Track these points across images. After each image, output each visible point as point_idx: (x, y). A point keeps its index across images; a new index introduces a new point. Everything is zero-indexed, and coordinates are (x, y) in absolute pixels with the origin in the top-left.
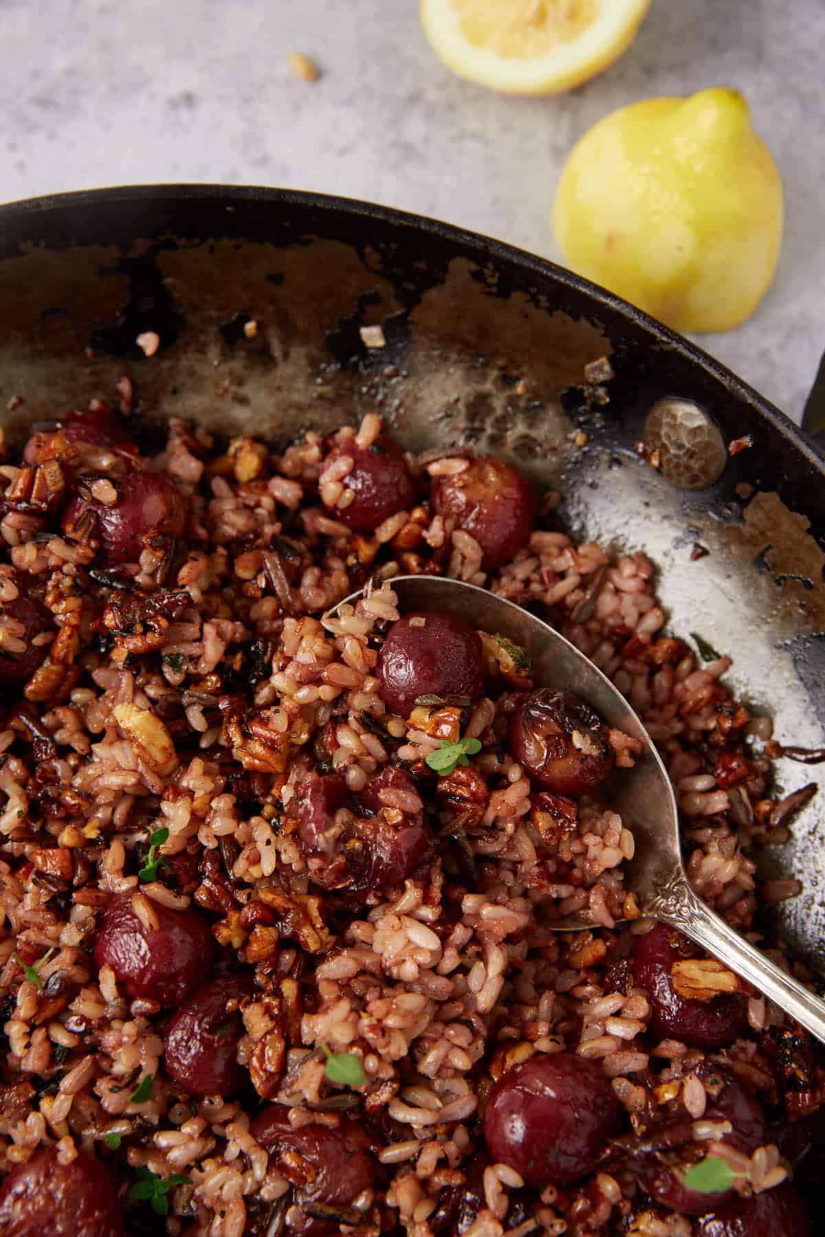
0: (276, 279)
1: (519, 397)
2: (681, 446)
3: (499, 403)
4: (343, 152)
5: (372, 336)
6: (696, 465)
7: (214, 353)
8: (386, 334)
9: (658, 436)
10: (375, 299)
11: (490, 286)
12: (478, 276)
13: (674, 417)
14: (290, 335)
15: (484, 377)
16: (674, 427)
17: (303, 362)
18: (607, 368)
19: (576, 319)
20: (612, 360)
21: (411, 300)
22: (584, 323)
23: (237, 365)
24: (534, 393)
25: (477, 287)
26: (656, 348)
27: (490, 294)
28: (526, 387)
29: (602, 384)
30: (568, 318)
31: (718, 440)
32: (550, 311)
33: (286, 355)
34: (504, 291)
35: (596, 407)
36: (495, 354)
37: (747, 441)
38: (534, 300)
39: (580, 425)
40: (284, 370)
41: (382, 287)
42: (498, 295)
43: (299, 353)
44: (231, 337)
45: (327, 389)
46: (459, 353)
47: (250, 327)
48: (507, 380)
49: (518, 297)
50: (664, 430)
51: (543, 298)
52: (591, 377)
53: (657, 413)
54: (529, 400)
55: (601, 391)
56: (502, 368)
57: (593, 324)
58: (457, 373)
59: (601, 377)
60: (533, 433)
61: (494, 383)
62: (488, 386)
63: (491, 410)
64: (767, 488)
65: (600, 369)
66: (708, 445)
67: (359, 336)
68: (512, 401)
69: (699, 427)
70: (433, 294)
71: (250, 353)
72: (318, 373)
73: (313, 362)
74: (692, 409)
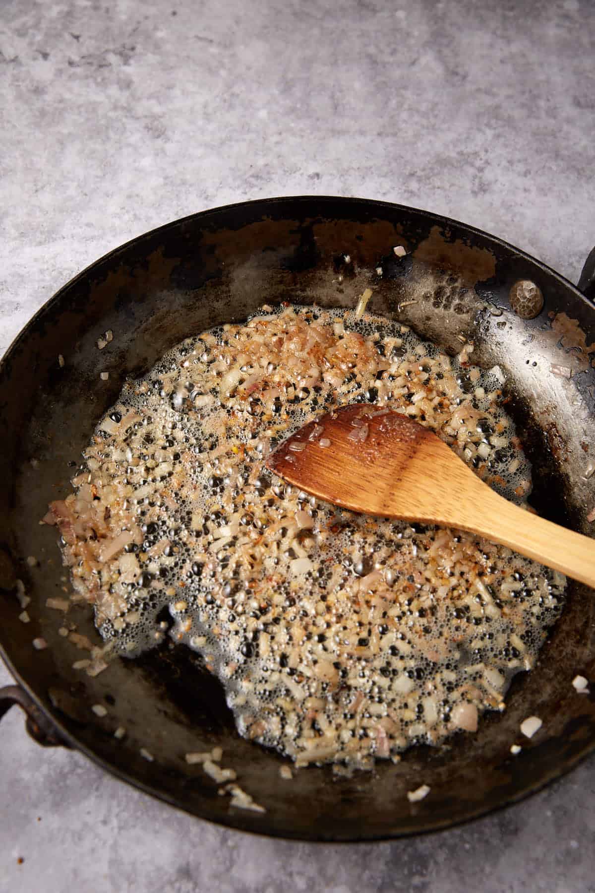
1: (457, 287)
2: (525, 298)
3: (448, 290)
6: (531, 305)
9: (516, 294)
11: (447, 238)
12: (442, 234)
13: (522, 287)
15: (442, 279)
16: (522, 291)
19: (482, 249)
21: (413, 247)
22: (485, 250)
24: (463, 285)
25: (443, 238)
26: (514, 257)
27: (447, 242)
28: (460, 283)
30: (479, 249)
32: (471, 247)
33: (360, 272)
34: (452, 240)
36: (447, 269)
38: (465, 243)
40: (359, 278)
42: (450, 242)
46: (433, 270)
47: (347, 258)
48: (452, 280)
49: (459, 242)
50: (518, 292)
51: (468, 241)
53: (515, 286)
54: (462, 288)
56: (450, 275)
57: (489, 251)
58: (431, 278)
60: (463, 303)
61: (447, 281)
63: (445, 293)
64: (560, 311)
68: (454, 289)
69: (533, 289)
70: (423, 244)
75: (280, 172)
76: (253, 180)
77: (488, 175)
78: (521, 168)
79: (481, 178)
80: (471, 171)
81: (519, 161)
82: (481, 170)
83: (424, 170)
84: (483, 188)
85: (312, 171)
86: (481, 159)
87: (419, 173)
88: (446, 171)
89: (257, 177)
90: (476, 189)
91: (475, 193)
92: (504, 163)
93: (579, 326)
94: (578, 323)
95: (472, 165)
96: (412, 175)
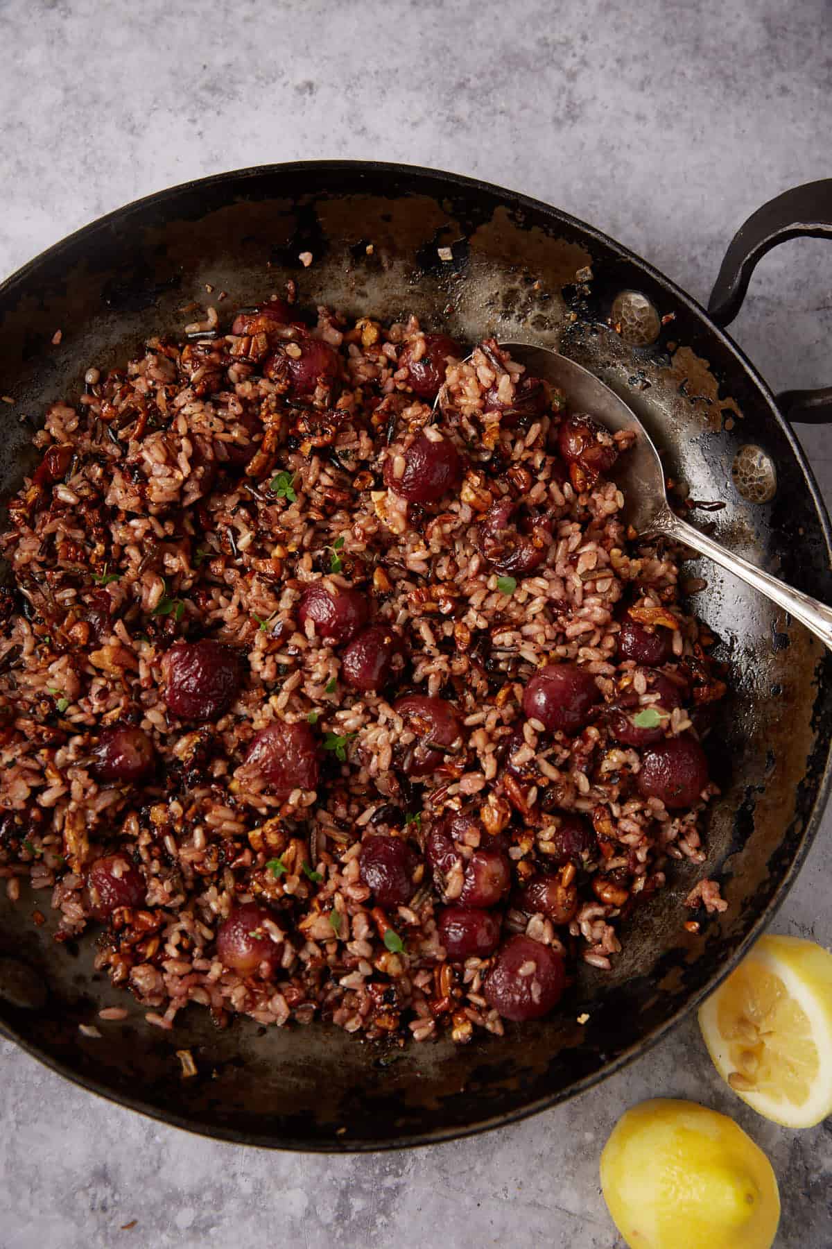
0: (387, 218)
1: (535, 291)
2: (633, 320)
3: (523, 296)
4: (415, 124)
5: (445, 254)
6: (642, 331)
7: (346, 264)
8: (453, 252)
9: (620, 313)
10: (447, 231)
11: (520, 223)
12: (512, 217)
13: (629, 302)
14: (394, 252)
15: (514, 279)
16: (629, 308)
17: (401, 270)
18: (589, 273)
19: (571, 243)
20: (592, 268)
21: (469, 232)
22: (575, 245)
23: (360, 272)
24: (545, 288)
27: (519, 228)
28: (540, 286)
29: (587, 282)
30: (566, 243)
31: (654, 314)
32: (556, 238)
33: (391, 266)
34: (527, 226)
35: (583, 297)
36: (521, 265)
37: (672, 316)
38: (546, 232)
39: (573, 308)
40: (389, 275)
41: (451, 223)
42: (523, 229)
43: (399, 264)
44: (358, 254)
45: (415, 287)
46: (499, 264)
47: (369, 248)
48: (528, 281)
49: (536, 230)
50: (624, 310)
52: (580, 278)
53: (619, 300)
54: (542, 293)
55: (586, 287)
56: (525, 273)
57: (581, 246)
58: (497, 276)
59: (586, 278)
60: (544, 314)
61: (520, 282)
62: (516, 285)
63: (518, 300)
65: (585, 273)
66: (649, 319)
67: (437, 253)
68: (531, 294)
69: (645, 308)
70: (484, 227)
71: (368, 266)
72: (412, 277)
73: (408, 271)
74: (640, 297)
75: (251, 79)
76: (204, 95)
77: (582, 88)
78: (635, 72)
79: (570, 92)
80: (556, 77)
81: (635, 58)
82: (572, 76)
83: (481, 75)
84: (572, 113)
85: (300, 79)
86: (574, 55)
87: (474, 82)
88: (516, 77)
89: (213, 89)
90: (560, 114)
91: (558, 122)
92: (611, 64)
93: (709, 369)
94: (708, 365)
95: (559, 67)
96: (462, 86)
